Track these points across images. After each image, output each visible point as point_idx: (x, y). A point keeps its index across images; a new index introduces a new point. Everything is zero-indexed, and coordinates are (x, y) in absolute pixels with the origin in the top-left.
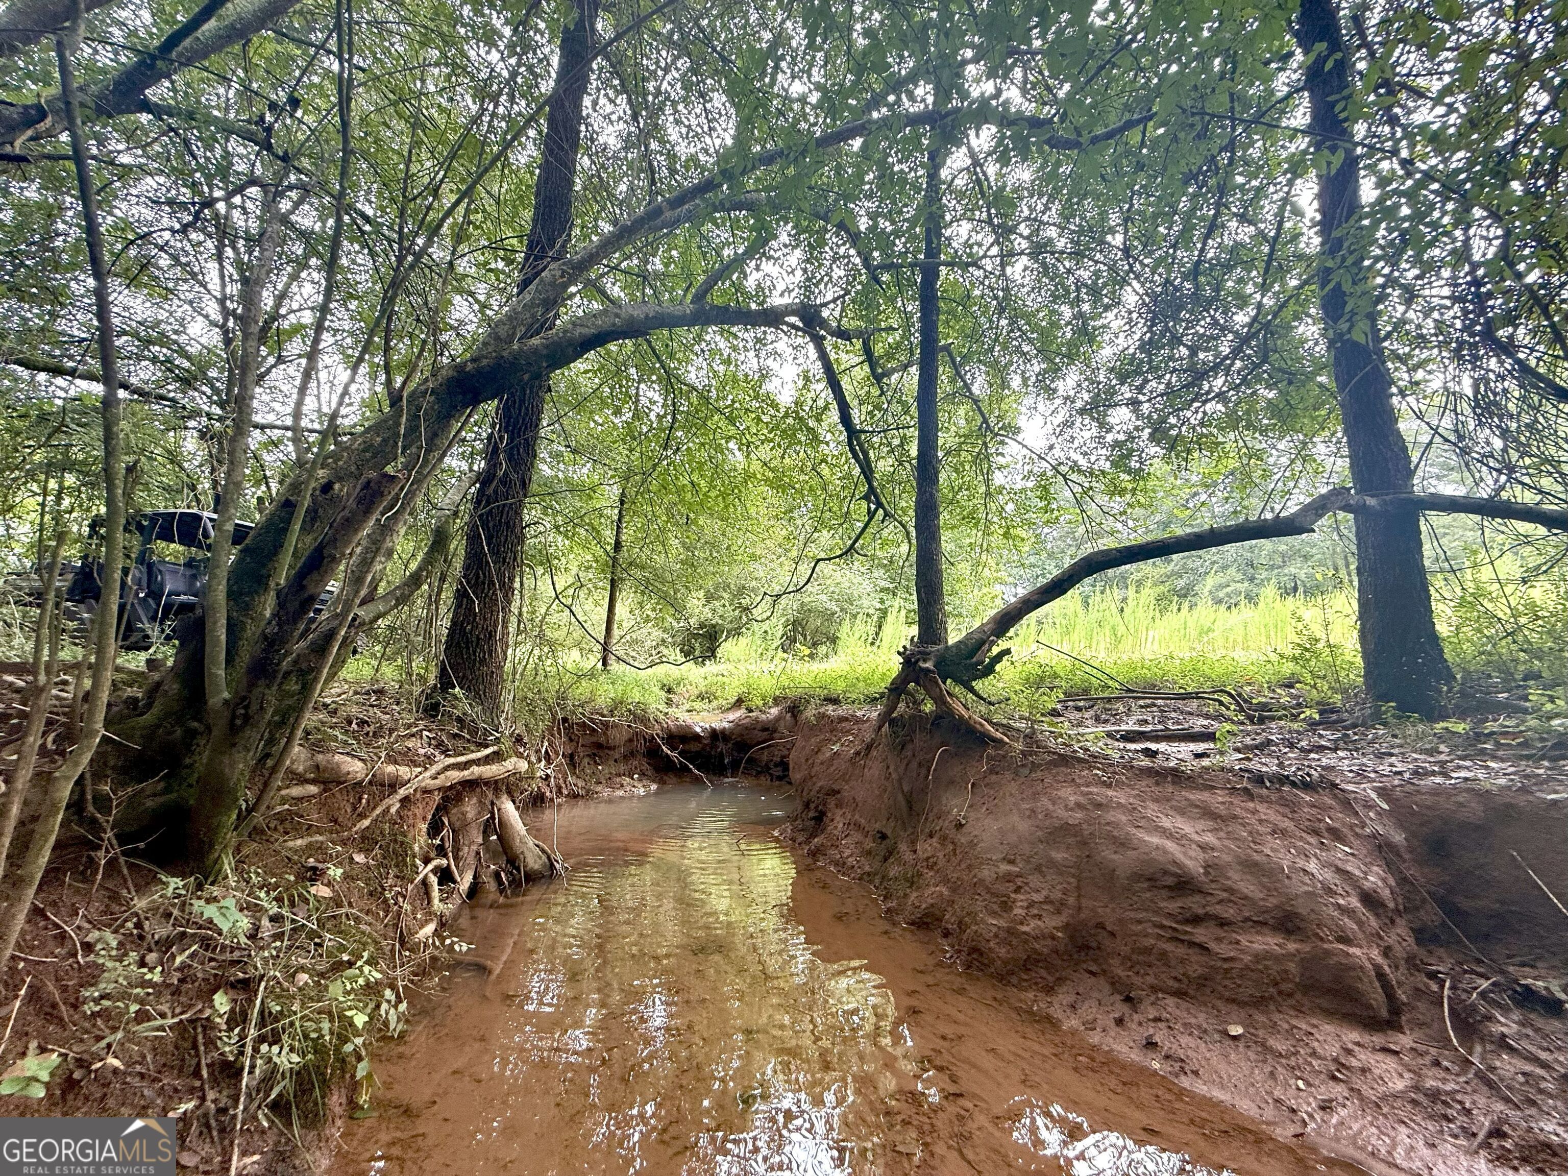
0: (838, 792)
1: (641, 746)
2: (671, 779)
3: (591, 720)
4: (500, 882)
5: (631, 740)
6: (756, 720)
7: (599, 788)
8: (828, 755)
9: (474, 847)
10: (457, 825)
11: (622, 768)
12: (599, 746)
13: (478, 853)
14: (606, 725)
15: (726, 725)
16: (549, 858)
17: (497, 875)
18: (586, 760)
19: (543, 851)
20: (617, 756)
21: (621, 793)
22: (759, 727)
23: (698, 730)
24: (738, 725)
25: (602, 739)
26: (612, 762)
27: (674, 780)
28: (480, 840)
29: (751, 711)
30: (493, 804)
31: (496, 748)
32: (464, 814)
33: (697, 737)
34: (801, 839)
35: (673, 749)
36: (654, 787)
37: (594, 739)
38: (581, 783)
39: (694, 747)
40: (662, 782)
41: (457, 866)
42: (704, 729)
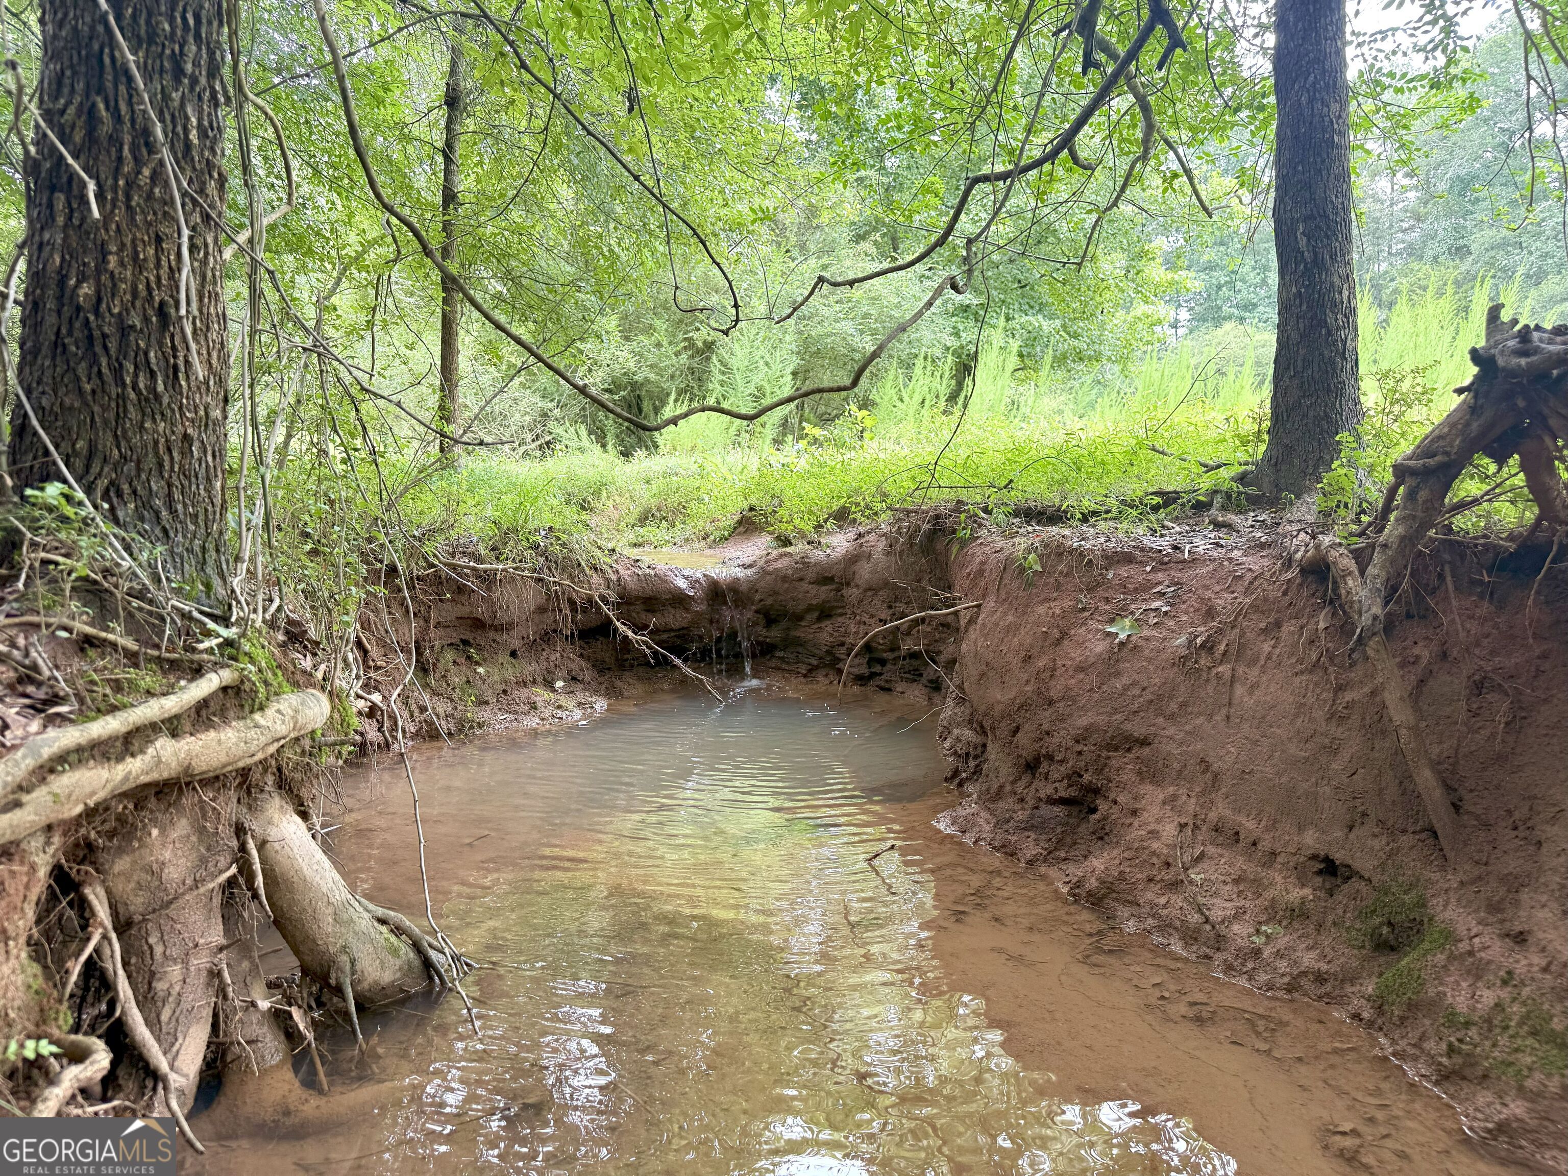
0: (1144, 742)
1: (567, 622)
2: (632, 687)
3: (454, 567)
4: (291, 1035)
5: (541, 610)
6: (804, 561)
7: (484, 714)
8: (1100, 647)
9: (201, 962)
10: (137, 903)
11: (530, 668)
12: (478, 624)
13: (214, 974)
14: (488, 579)
15: (740, 573)
16: (417, 946)
17: (281, 1019)
18: (450, 655)
19: (398, 930)
20: (516, 644)
21: (532, 722)
22: (811, 575)
23: (682, 584)
24: (764, 572)
25: (481, 611)
26: (505, 658)
27: (639, 689)
28: (216, 935)
29: (787, 542)
30: (240, 830)
31: (226, 676)
32: (155, 872)
33: (679, 600)
34: (1031, 849)
35: (639, 628)
36: (601, 705)
37: (465, 611)
38: (443, 707)
39: (676, 619)
40: (612, 692)
41: (153, 1023)
42: (696, 582)
